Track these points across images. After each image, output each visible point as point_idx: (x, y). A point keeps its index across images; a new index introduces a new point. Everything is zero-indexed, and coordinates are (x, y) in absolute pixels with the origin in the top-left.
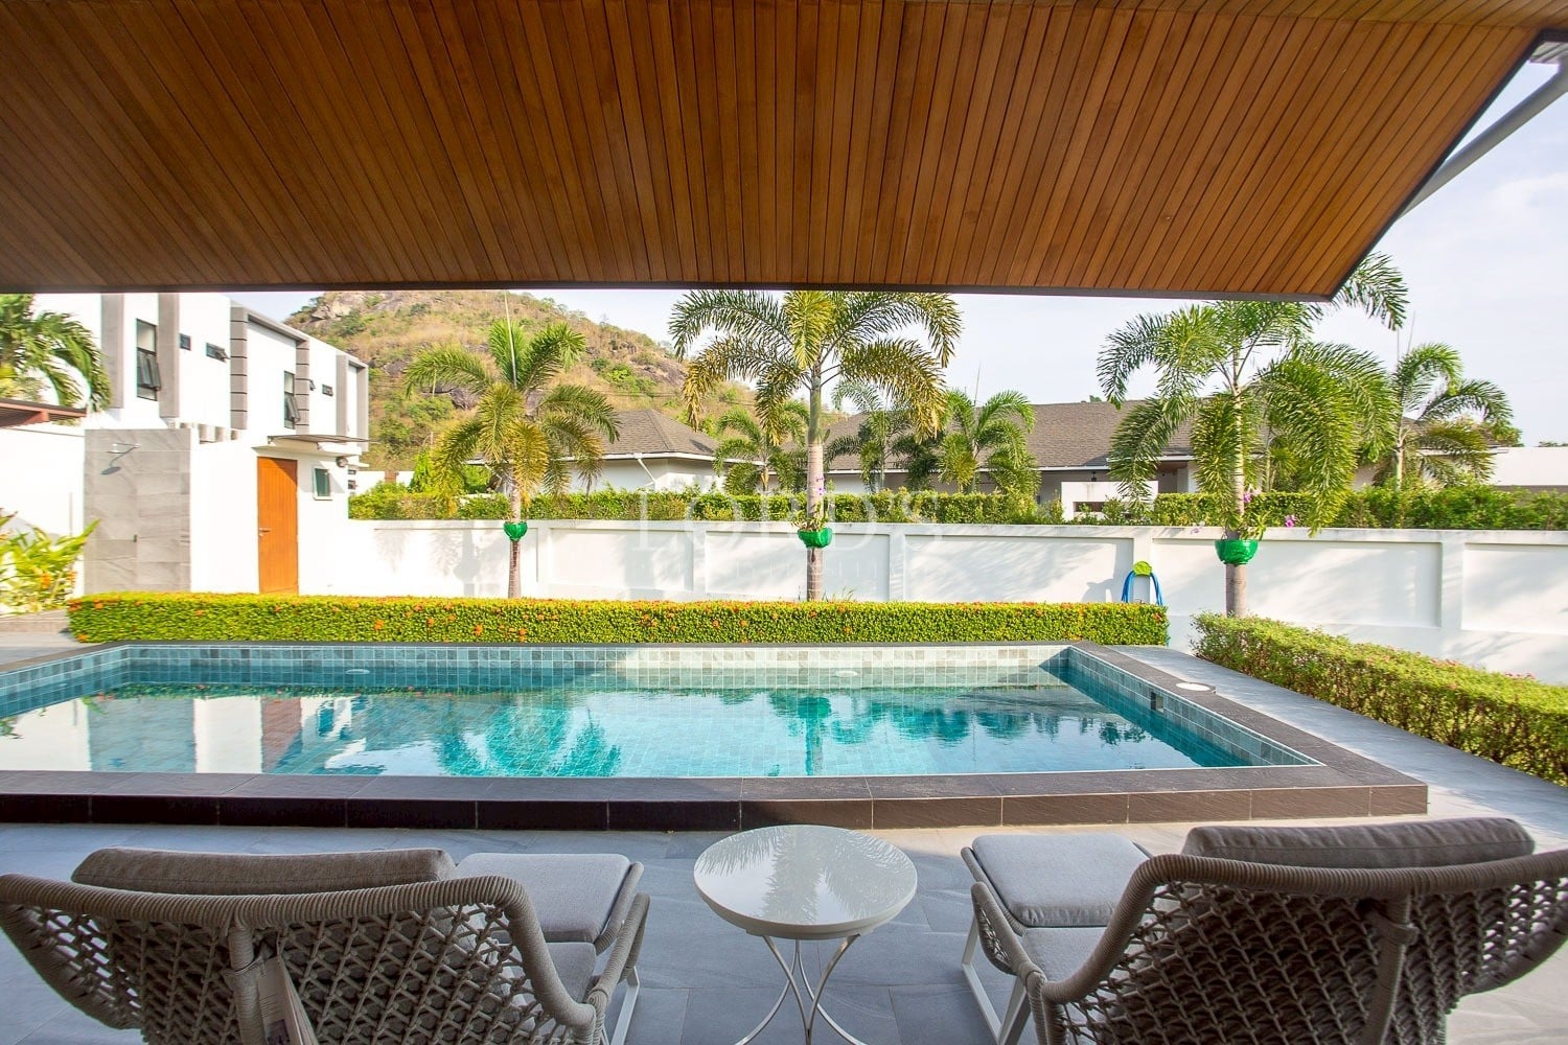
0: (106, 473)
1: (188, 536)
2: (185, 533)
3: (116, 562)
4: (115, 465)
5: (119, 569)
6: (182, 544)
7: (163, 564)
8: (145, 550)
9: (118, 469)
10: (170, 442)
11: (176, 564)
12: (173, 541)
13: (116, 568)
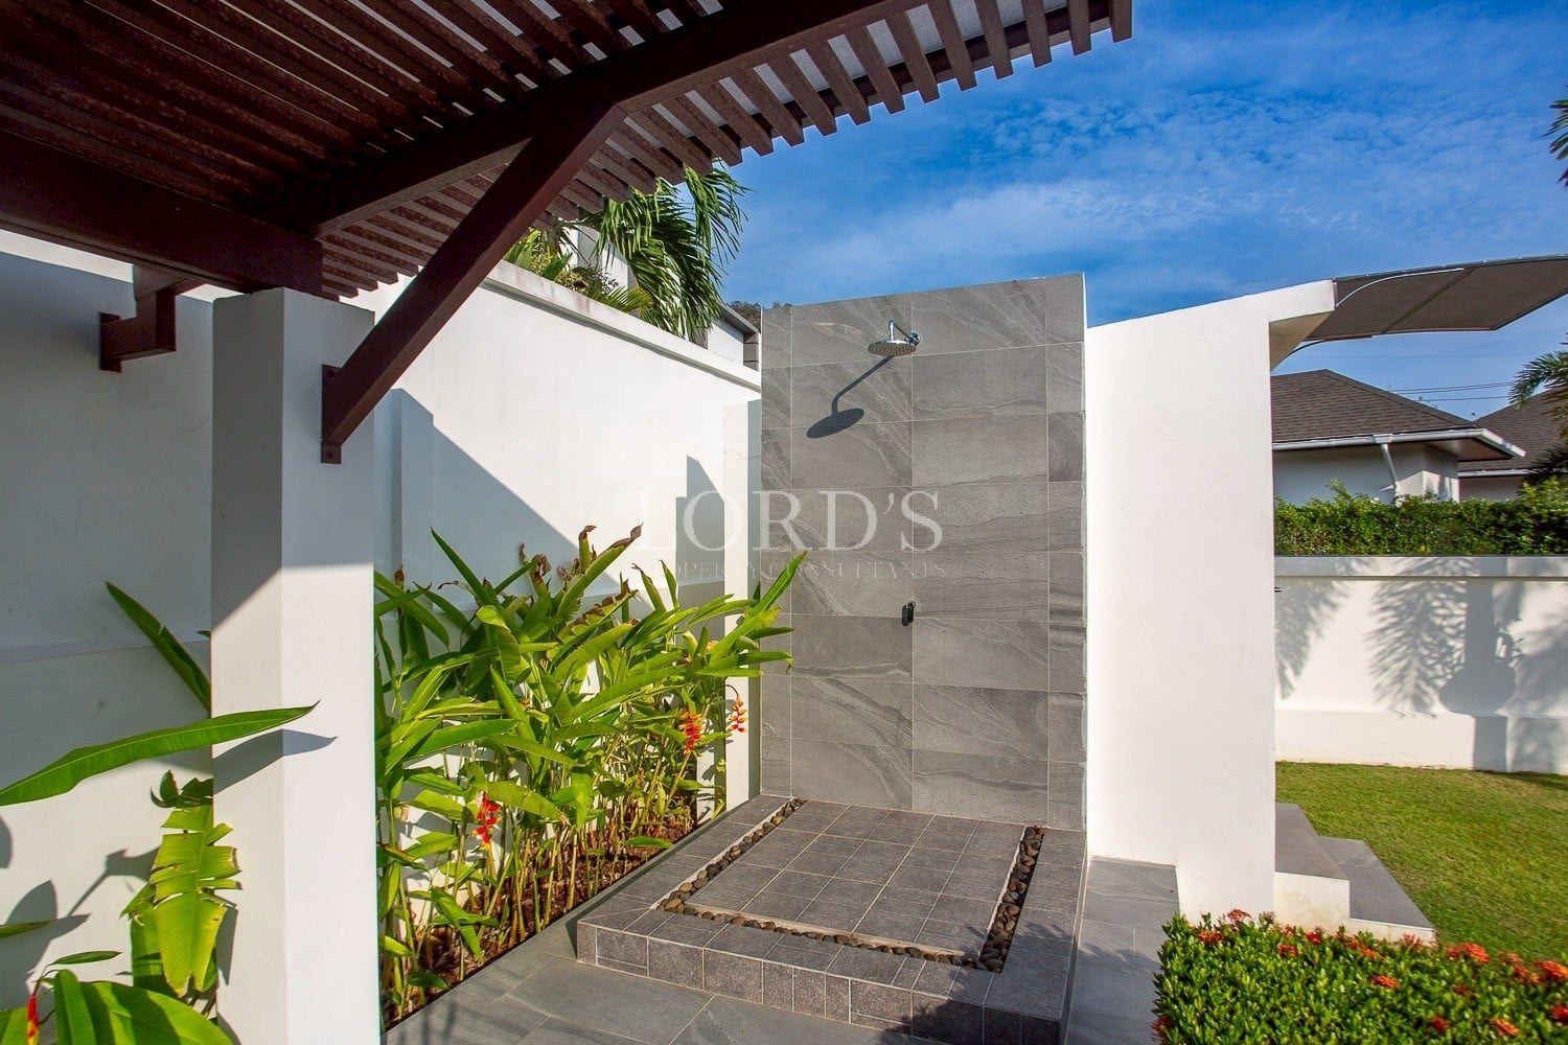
0: (819, 430)
1: (1079, 613)
2: (1062, 602)
3: (846, 680)
4: (845, 404)
5: (858, 703)
6: (1052, 635)
7: (992, 694)
8: (931, 645)
9: (857, 414)
10: (1011, 322)
11: (1036, 697)
12: (1024, 624)
13: (846, 698)
